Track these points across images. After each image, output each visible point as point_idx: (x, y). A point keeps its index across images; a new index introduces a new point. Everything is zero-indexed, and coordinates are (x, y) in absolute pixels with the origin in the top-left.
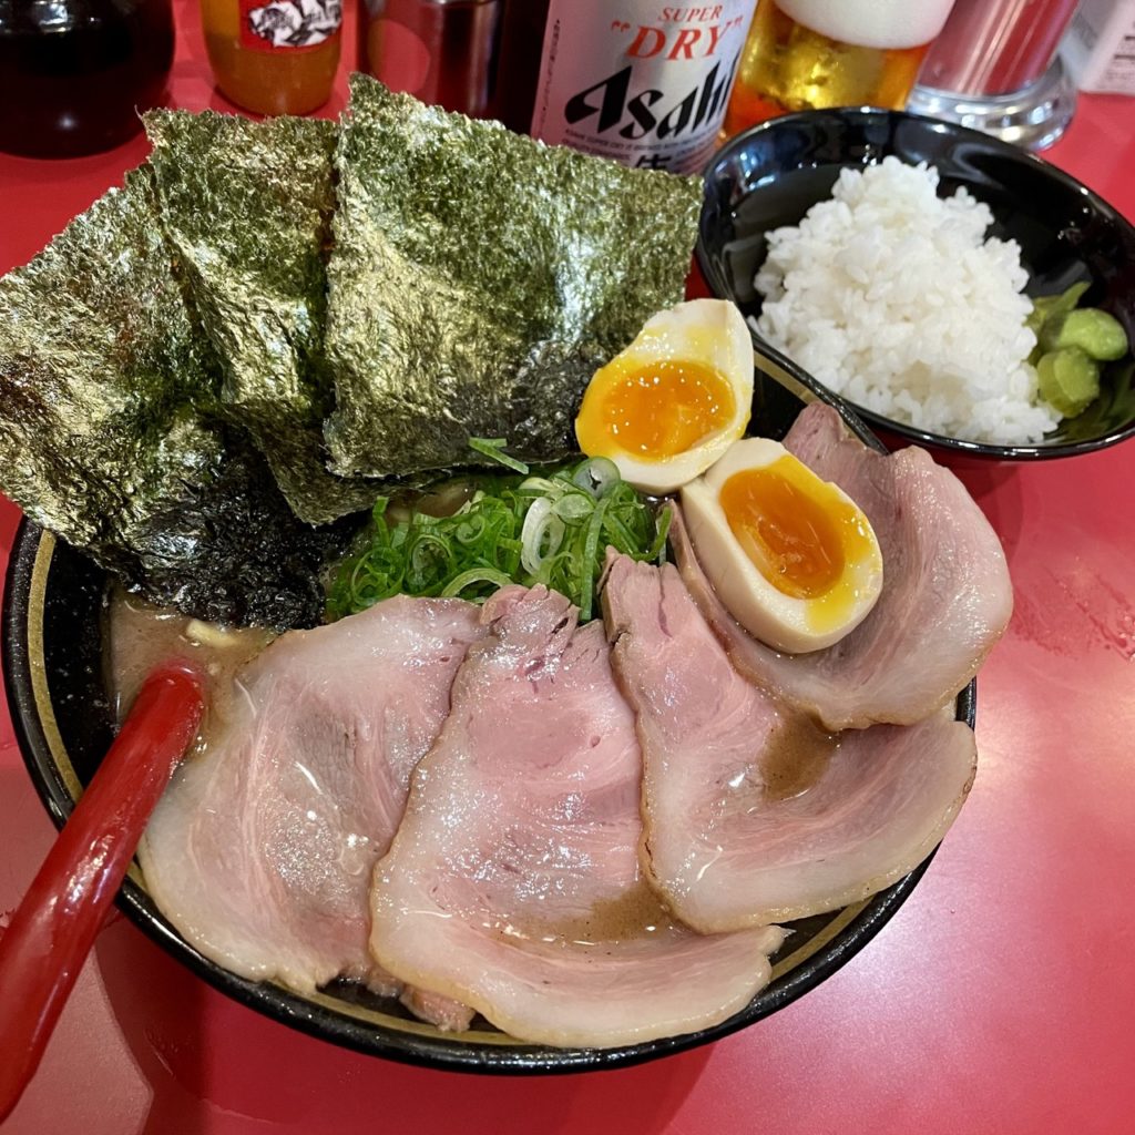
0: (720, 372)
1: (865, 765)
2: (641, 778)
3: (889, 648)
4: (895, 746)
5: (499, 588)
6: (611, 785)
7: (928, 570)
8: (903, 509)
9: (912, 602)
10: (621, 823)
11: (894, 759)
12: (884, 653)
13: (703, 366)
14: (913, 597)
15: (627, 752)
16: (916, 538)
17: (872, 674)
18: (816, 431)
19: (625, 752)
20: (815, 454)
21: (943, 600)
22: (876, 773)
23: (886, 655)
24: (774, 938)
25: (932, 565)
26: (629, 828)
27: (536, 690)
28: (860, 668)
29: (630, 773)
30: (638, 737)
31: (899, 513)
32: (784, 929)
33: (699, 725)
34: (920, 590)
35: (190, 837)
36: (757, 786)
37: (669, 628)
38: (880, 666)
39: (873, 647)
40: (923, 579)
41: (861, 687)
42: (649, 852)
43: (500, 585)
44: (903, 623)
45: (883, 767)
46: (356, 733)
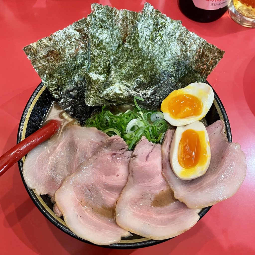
0: (202, 103)
1: (176, 210)
2: (124, 187)
3: (198, 188)
4: (183, 210)
5: (117, 135)
6: (116, 186)
7: (219, 175)
8: (224, 157)
9: (210, 181)
10: (115, 194)
11: (181, 213)
12: (196, 188)
13: (199, 99)
14: (211, 179)
15: (124, 181)
16: (222, 166)
17: (191, 191)
18: (217, 127)
19: (124, 180)
20: (214, 133)
21: (216, 184)
22: (175, 213)
23: (197, 189)
24: (127, 234)
25: (220, 174)
26: (116, 196)
27: (112, 159)
28: (190, 188)
29: (122, 185)
30: (128, 179)
31: (223, 158)
32: (130, 234)
33: (144, 182)
34: (214, 179)
35: (40, 155)
36: (151, 200)
37: (148, 159)
38: (194, 190)
39: (196, 185)
40: (216, 177)
41: (187, 192)
42: (117, 203)
43: (117, 134)
44: (205, 184)
45: (178, 213)
46: (77, 150)
